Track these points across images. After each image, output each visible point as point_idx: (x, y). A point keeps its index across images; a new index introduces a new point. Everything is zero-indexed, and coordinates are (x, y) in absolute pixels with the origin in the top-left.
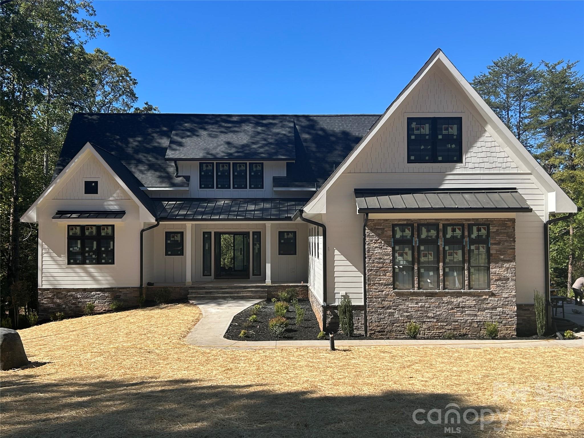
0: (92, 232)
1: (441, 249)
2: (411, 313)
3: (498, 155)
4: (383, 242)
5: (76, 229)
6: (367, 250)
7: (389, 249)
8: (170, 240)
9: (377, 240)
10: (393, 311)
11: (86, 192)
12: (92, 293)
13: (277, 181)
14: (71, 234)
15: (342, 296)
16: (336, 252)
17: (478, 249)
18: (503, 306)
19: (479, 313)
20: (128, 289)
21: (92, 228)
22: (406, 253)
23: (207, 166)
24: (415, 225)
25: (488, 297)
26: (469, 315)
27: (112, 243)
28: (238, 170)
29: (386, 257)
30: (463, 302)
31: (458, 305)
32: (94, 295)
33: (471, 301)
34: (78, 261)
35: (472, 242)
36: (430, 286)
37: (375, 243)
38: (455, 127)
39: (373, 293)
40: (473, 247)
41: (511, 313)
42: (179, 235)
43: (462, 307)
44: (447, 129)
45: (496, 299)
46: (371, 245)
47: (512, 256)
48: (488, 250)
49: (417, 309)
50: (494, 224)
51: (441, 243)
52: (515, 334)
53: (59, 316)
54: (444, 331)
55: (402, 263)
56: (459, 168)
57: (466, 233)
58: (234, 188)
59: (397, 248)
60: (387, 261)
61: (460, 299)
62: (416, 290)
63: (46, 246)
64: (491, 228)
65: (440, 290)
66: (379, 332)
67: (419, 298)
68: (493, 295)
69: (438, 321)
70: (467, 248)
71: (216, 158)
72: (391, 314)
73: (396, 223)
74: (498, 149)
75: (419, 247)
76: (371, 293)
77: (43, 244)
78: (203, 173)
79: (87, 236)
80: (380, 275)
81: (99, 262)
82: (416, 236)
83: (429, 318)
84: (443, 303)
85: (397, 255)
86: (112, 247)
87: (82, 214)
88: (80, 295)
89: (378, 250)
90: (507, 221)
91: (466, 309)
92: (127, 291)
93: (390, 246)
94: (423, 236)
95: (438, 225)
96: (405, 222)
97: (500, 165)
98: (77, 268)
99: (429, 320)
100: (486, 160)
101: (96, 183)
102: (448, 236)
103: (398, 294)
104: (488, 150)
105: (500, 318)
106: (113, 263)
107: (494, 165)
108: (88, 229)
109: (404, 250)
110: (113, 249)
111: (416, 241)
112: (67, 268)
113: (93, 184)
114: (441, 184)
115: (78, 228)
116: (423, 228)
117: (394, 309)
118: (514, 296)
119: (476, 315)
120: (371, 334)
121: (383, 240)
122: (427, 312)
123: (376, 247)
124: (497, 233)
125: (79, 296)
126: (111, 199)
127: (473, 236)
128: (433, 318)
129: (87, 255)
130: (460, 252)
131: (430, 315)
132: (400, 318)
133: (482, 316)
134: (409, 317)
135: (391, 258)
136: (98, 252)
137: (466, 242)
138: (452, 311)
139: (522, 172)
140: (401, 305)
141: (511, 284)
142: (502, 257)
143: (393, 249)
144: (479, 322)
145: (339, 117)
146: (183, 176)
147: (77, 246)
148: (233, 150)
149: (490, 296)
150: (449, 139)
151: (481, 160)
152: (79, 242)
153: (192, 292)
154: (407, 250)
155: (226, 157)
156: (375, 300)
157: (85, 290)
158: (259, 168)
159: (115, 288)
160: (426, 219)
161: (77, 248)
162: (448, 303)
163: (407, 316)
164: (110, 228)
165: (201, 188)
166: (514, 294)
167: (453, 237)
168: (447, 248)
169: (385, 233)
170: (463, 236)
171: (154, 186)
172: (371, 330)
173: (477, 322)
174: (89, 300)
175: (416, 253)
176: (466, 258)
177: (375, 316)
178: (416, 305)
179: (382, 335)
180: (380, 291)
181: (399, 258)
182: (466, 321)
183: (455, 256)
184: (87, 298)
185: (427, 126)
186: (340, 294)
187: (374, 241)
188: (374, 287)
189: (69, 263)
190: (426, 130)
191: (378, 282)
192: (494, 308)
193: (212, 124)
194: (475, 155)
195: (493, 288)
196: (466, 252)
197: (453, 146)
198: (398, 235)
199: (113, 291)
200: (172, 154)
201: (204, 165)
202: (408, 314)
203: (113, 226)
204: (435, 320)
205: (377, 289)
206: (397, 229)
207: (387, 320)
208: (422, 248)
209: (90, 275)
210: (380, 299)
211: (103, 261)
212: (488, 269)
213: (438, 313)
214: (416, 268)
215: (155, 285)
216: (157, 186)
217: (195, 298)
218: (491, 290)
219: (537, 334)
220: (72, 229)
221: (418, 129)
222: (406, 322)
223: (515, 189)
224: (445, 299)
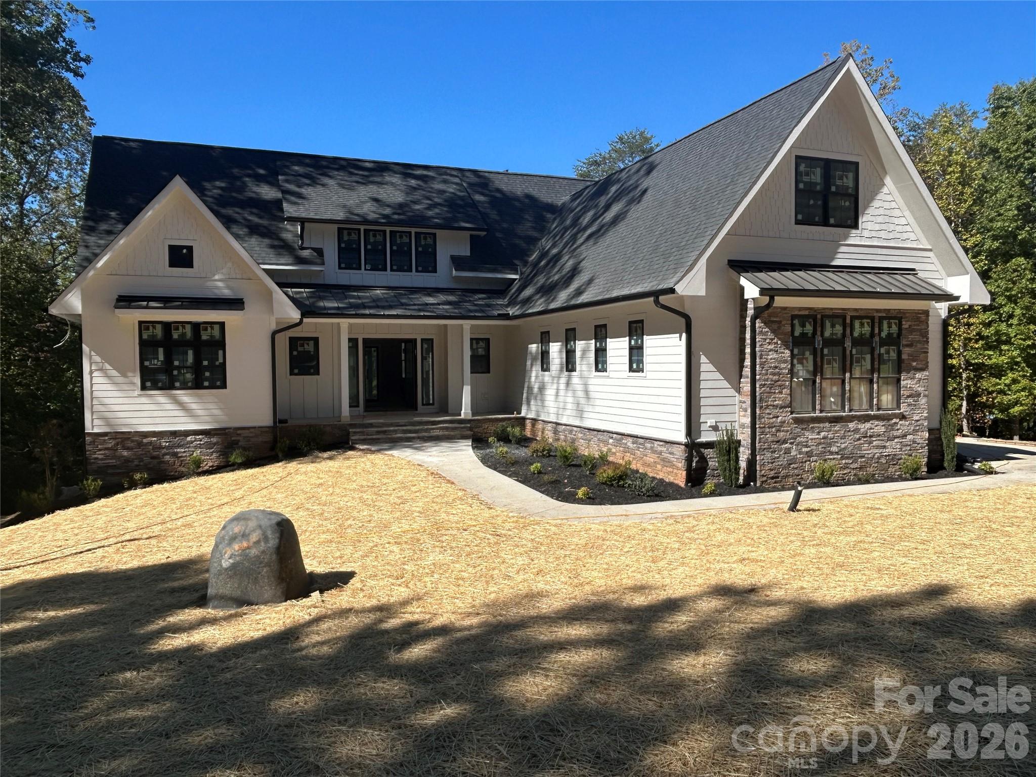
0: (184, 334)
1: (848, 352)
2: (812, 447)
3: (896, 221)
4: (779, 342)
5: (154, 327)
6: (758, 354)
7: (787, 353)
8: (297, 350)
9: (772, 339)
10: (790, 446)
11: (172, 264)
12: (189, 439)
13: (458, 262)
14: (145, 336)
15: (710, 427)
16: (703, 359)
17: (888, 352)
18: (915, 432)
19: (888, 444)
20: (252, 430)
21: (184, 327)
22: (807, 359)
23: (349, 234)
24: (819, 316)
25: (898, 420)
26: (878, 447)
27: (221, 352)
28: (398, 242)
29: (783, 366)
30: (871, 429)
31: (866, 434)
32: (192, 442)
33: (878, 427)
34: (160, 384)
35: (883, 343)
36: (834, 407)
37: (769, 343)
38: (851, 175)
39: (765, 420)
40: (883, 350)
41: (921, 441)
42: (312, 343)
43: (871, 436)
44: (841, 178)
45: (907, 423)
46: (765, 346)
47: (924, 363)
48: (899, 353)
49: (818, 441)
50: (906, 317)
51: (848, 344)
52: (926, 470)
53: (140, 480)
54: (849, 471)
55: (801, 373)
56: (854, 238)
57: (876, 331)
58: (392, 270)
59: (796, 351)
60: (784, 371)
61: (868, 425)
62: (818, 414)
63: (97, 359)
64: (904, 323)
65: (845, 412)
66: (773, 478)
67: (821, 425)
68: (903, 417)
69: (842, 458)
70: (877, 352)
71: (366, 221)
72: (788, 451)
73: (796, 313)
74: (897, 213)
75: (822, 350)
76: (763, 420)
77: (93, 353)
78: (343, 245)
79: (176, 340)
80: (775, 393)
81: (197, 385)
82: (819, 333)
83: (832, 453)
84: (849, 431)
85: (795, 361)
86: (221, 360)
87: (167, 302)
88: (167, 442)
89: (773, 354)
90: (920, 314)
91: (874, 439)
92: (251, 433)
93: (787, 348)
94: (827, 334)
95: (844, 318)
96: (807, 313)
97: (898, 236)
98: (160, 397)
99: (832, 457)
100: (884, 227)
101: (190, 249)
102: (856, 334)
103: (797, 421)
104: (887, 212)
105: (910, 450)
106: (224, 386)
107: (891, 236)
108: (177, 329)
109: (804, 354)
110: (224, 364)
111: (819, 342)
112: (140, 395)
113: (185, 251)
114: (833, 259)
115: (159, 327)
116: (827, 321)
117: (791, 443)
118: (926, 418)
119: (884, 447)
120: (763, 482)
121: (779, 339)
122: (830, 445)
123: (771, 350)
124: (911, 330)
125: (164, 444)
126: (217, 277)
127: (884, 335)
128: (837, 453)
129: (175, 372)
130: (868, 357)
131: (834, 449)
132: (798, 456)
133: (893, 447)
134: (809, 454)
135: (789, 366)
136: (197, 369)
137: (876, 343)
138: (858, 442)
139: (921, 247)
140: (799, 436)
141: (923, 401)
142: (914, 364)
143: (792, 351)
144: (889, 455)
145: (519, 177)
146: (313, 249)
147: (157, 359)
148: (388, 211)
149: (901, 420)
150: (843, 193)
151: (877, 227)
152: (161, 350)
153: (355, 432)
154: (807, 353)
155: (383, 221)
156: (767, 430)
157: (174, 434)
158: (430, 241)
159: (230, 428)
160: (832, 309)
161: (158, 361)
162: (856, 431)
163: (807, 452)
164: (217, 327)
165: (340, 268)
166: (926, 415)
167: (861, 335)
168: (854, 351)
169: (783, 328)
170: (872, 335)
171: (266, 262)
172: (763, 476)
173: (886, 456)
174: (183, 450)
175: (819, 359)
176: (876, 366)
177: (769, 455)
178: (817, 436)
179: (775, 482)
180: (774, 417)
181: (799, 367)
182: (874, 456)
183: (863, 363)
184: (179, 446)
185: (818, 171)
186: (709, 424)
187: (768, 341)
188: (768, 411)
189: (143, 388)
190: (817, 176)
191: (772, 403)
192: (904, 436)
193: (338, 170)
194: (873, 218)
195: (904, 408)
196: (876, 356)
197: (847, 204)
198: (797, 334)
199: (226, 434)
200: (295, 211)
201: (345, 232)
202: (809, 449)
203: (222, 325)
204: (839, 456)
205: (770, 414)
206: (796, 322)
207: (783, 461)
208: (826, 351)
209: (182, 406)
210: (774, 430)
211: (206, 384)
212: (899, 380)
213: (843, 446)
214: (818, 381)
215: (290, 423)
216: (271, 262)
217: (364, 442)
218: (902, 411)
219: (945, 469)
220: (147, 329)
221: (807, 174)
222: (806, 462)
223: (914, 270)
224: (852, 425)
